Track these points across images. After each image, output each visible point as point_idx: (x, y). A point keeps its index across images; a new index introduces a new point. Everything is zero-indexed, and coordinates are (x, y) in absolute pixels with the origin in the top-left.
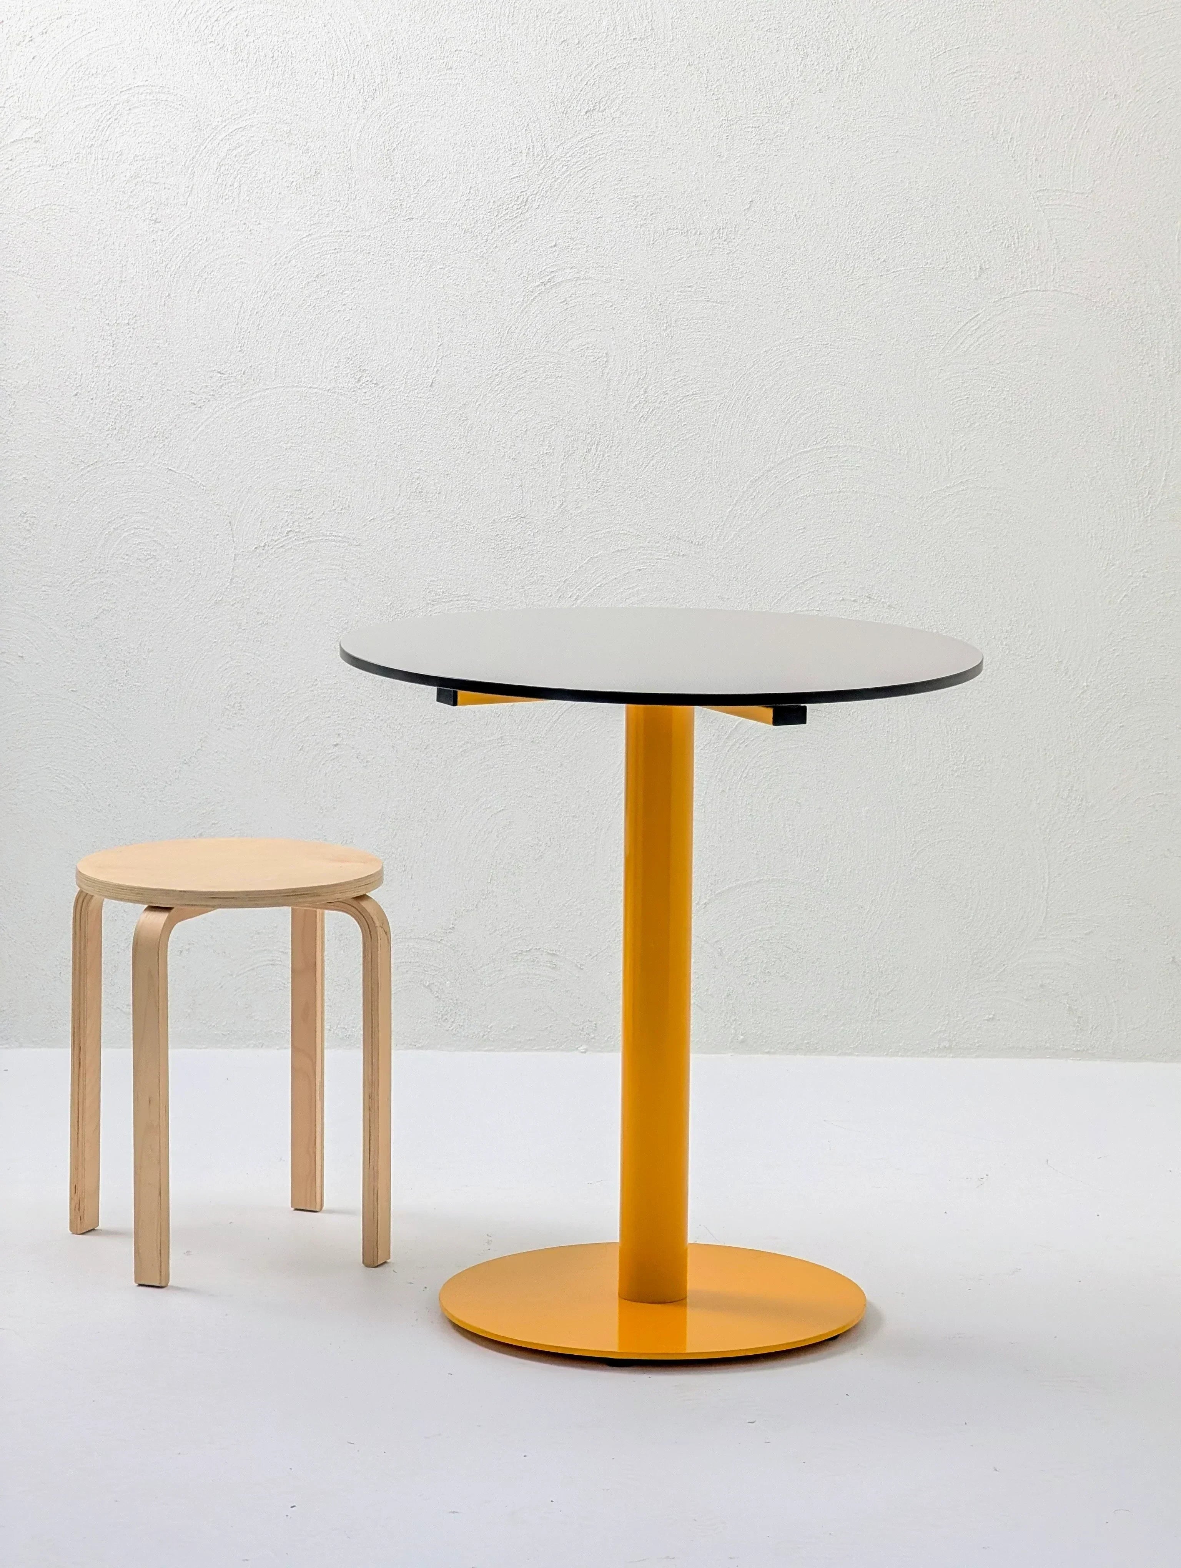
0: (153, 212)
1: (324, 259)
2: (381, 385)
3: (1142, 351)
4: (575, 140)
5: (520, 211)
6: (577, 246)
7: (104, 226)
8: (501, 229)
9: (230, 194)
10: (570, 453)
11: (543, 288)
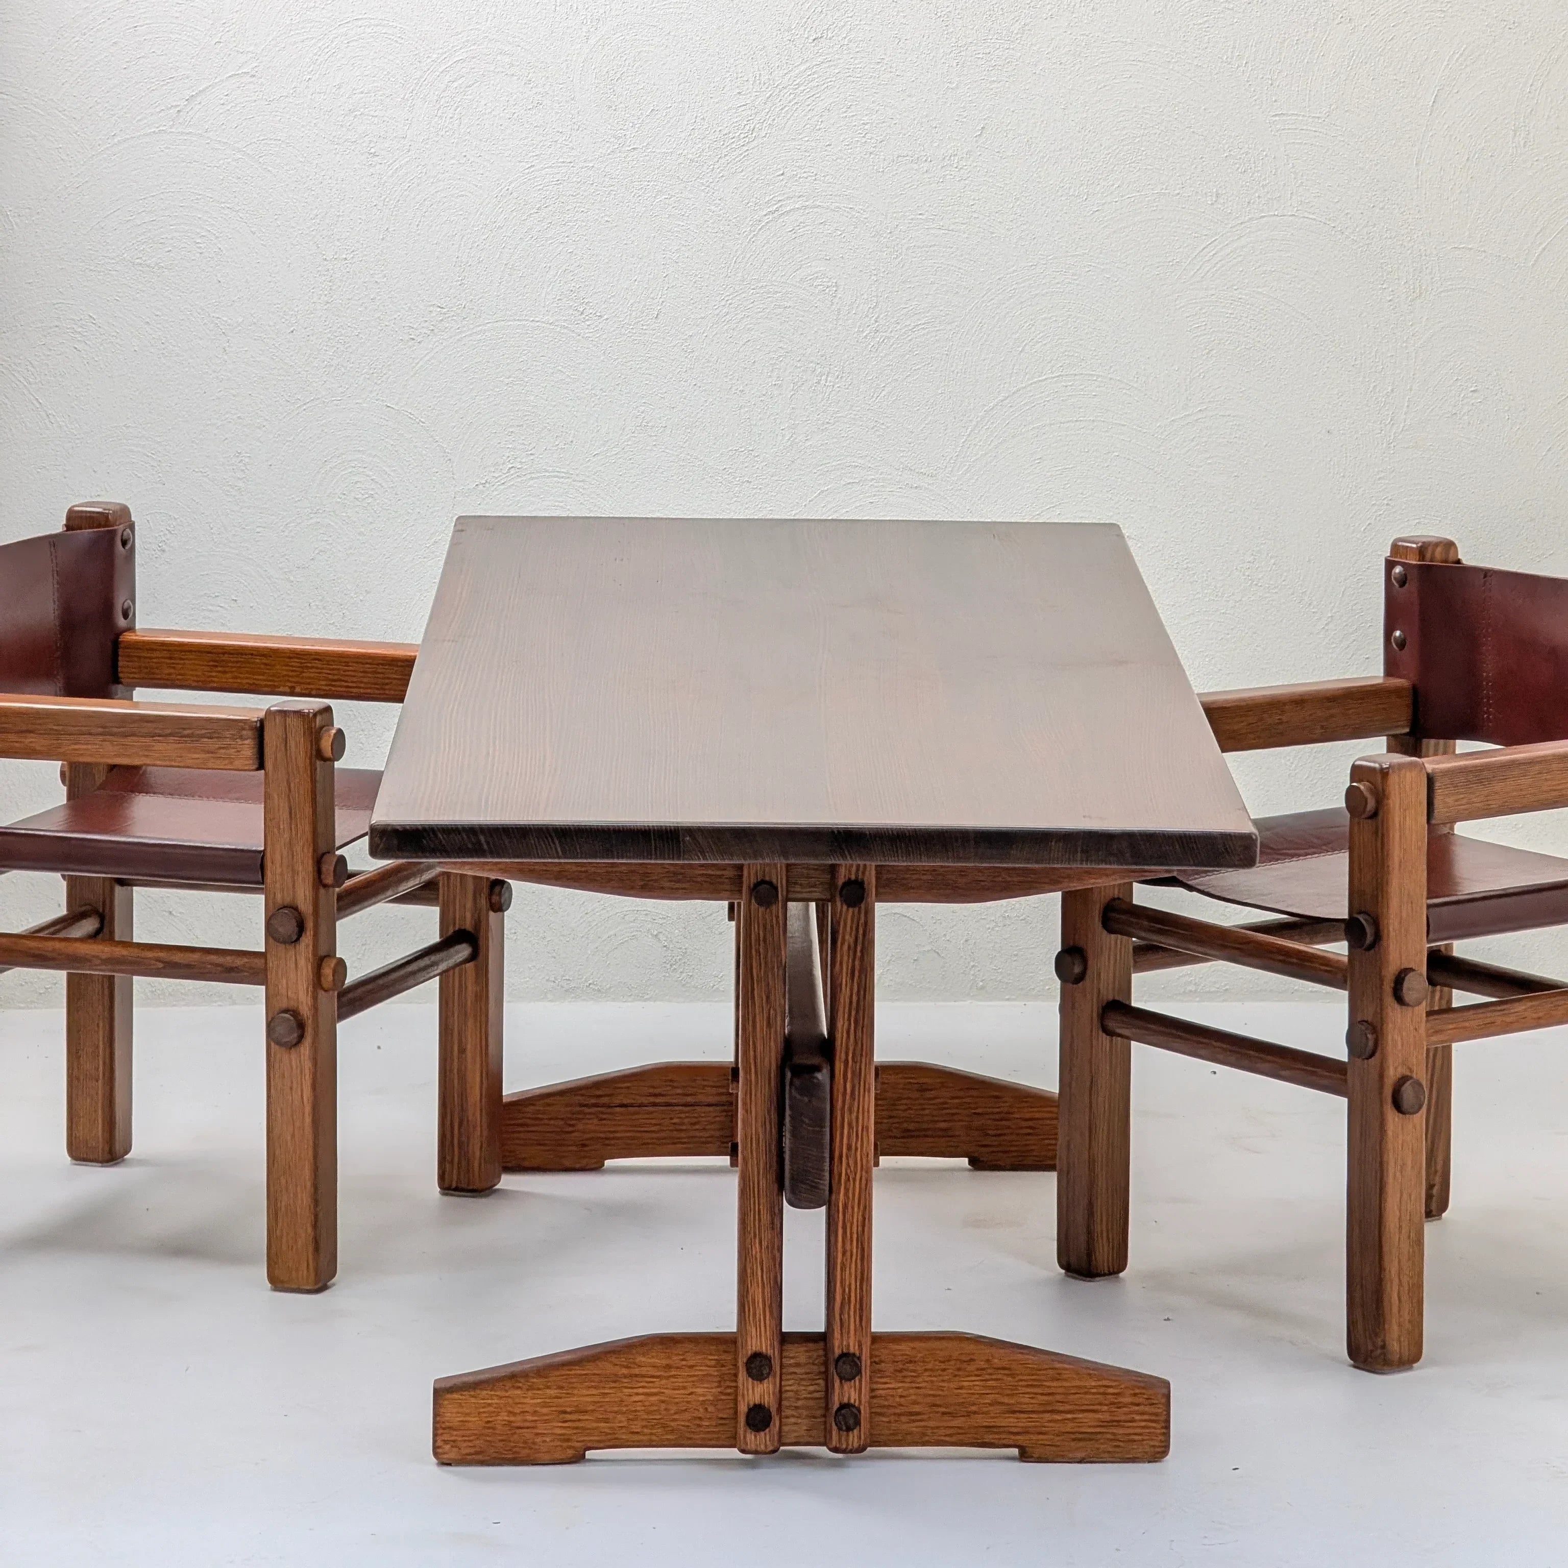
0: (372, 145)
1: (547, 190)
2: (606, 317)
3: (1382, 276)
4: (803, 68)
5: (747, 140)
6: (805, 175)
7: (322, 160)
8: (727, 158)
9: (450, 126)
10: (799, 384)
11: (771, 217)
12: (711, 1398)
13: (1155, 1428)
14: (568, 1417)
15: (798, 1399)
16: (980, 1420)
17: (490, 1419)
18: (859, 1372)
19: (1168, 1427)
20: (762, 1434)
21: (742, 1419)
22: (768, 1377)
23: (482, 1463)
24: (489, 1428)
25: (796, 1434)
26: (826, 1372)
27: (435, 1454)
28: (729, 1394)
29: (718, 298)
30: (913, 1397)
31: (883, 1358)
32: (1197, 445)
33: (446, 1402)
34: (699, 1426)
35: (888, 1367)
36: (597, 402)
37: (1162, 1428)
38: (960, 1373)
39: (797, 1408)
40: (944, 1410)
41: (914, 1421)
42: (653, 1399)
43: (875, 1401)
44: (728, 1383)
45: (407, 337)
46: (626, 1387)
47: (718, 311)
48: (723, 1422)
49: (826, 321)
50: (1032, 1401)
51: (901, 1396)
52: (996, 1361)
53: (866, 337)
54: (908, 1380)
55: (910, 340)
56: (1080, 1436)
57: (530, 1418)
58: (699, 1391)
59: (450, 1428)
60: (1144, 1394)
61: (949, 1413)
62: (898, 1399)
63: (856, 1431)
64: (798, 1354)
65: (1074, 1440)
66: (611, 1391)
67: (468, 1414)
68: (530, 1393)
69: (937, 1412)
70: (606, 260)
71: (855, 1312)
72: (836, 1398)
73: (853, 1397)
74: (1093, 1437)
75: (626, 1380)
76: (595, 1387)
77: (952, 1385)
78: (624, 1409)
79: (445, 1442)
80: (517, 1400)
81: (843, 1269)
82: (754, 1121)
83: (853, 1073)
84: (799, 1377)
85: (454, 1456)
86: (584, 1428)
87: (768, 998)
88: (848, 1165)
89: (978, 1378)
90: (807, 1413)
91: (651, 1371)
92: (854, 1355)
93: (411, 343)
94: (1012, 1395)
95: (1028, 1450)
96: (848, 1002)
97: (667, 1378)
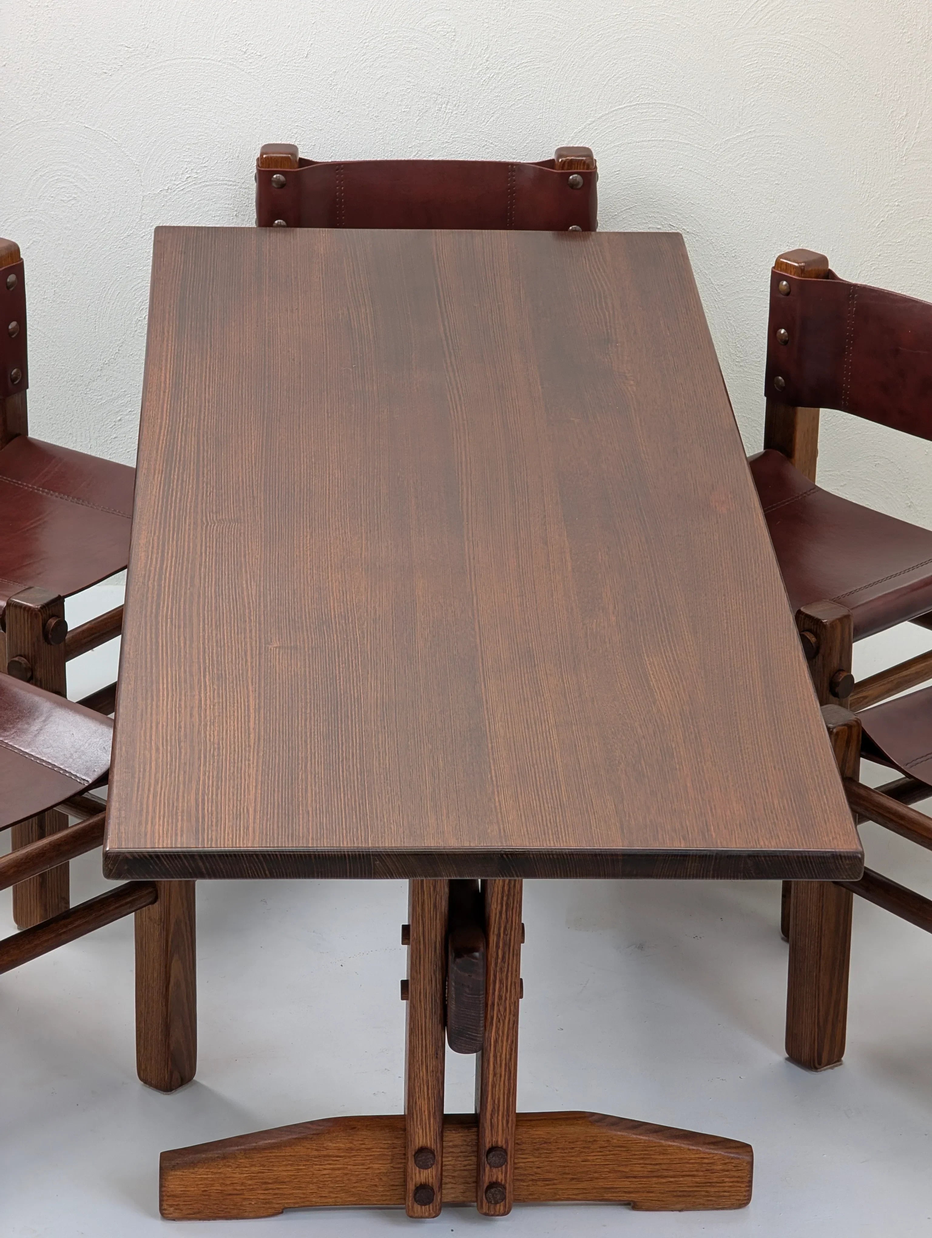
12: (385, 1171)
13: (740, 1187)
14: (270, 1186)
15: (455, 1171)
16: (601, 1183)
17: (206, 1189)
18: (506, 1161)
19: (751, 1186)
20: (427, 1204)
21: (410, 1195)
22: (432, 1166)
23: (200, 1219)
25: (453, 1196)
26: (478, 1158)
27: (162, 1213)
28: (399, 1168)
29: (357, 41)
30: (548, 1168)
32: (748, 162)
33: (170, 1178)
34: (375, 1191)
37: (747, 1186)
39: (454, 1177)
40: (570, 1176)
41: (548, 1185)
42: (337, 1172)
43: (516, 1171)
45: (100, 70)
46: (316, 1165)
47: (357, 52)
48: (395, 1188)
49: (446, 60)
50: (642, 1169)
51: (538, 1168)
52: (615, 1141)
53: (479, 74)
54: (543, 1156)
55: (515, 76)
56: (680, 1194)
57: (238, 1188)
58: (376, 1166)
59: (173, 1196)
60: (732, 1163)
61: (575, 1179)
62: (535, 1170)
63: (502, 1204)
65: (675, 1196)
66: (304, 1167)
67: (186, 1186)
69: (566, 1178)
71: (503, 1117)
72: (487, 1177)
73: (501, 1177)
74: (691, 1194)
75: (316, 1160)
76: (291, 1165)
77: (579, 1159)
78: (315, 1180)
79: (171, 1206)
80: (228, 1175)
81: (494, 1086)
82: (422, 979)
83: (504, 944)
84: (455, 1155)
85: (176, 1215)
86: (282, 1194)
87: (435, 887)
88: (499, 1010)
89: (600, 1154)
90: (462, 1180)
91: (336, 1153)
92: (502, 1147)
93: (104, 76)
94: (626, 1165)
95: (638, 1204)
96: (500, 889)
97: (349, 1157)
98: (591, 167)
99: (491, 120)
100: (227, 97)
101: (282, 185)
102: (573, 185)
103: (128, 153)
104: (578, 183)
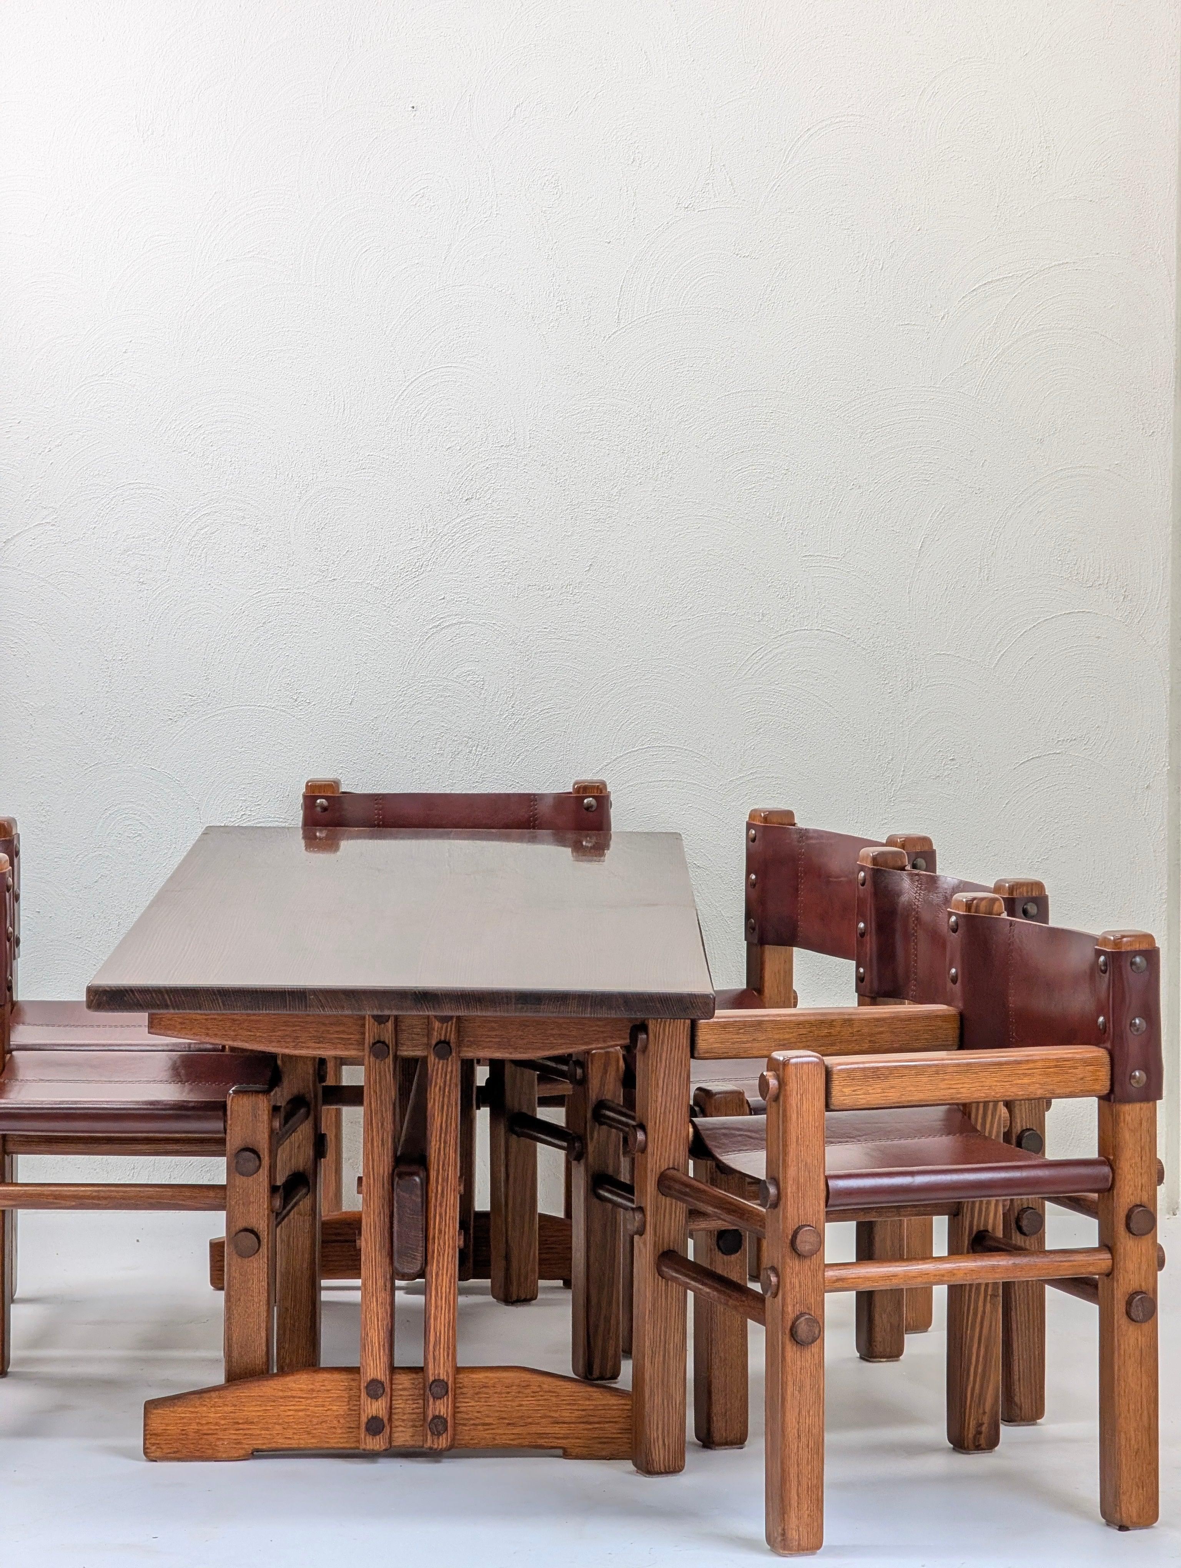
0: (141, 576)
1: (270, 610)
2: (313, 703)
3: (884, 675)
4: (458, 520)
5: (417, 573)
6: (460, 599)
7: (104, 587)
8: (403, 586)
9: (199, 562)
10: (456, 753)
11: (435, 630)
12: (343, 1413)
14: (241, 1426)
15: (404, 1414)
16: (535, 1429)
17: (184, 1428)
18: (447, 1392)
20: (378, 1437)
21: (363, 1426)
22: (382, 1396)
23: (179, 1460)
24: (183, 1435)
25: (403, 1439)
26: (424, 1394)
27: (145, 1453)
28: (354, 1410)
29: (396, 690)
30: (487, 1412)
31: (465, 1384)
32: (749, 799)
33: (152, 1417)
34: (334, 1433)
35: (470, 1392)
36: (307, 766)
38: (520, 1395)
39: (403, 1420)
40: (507, 1421)
41: (487, 1430)
42: (300, 1413)
43: (459, 1415)
44: (355, 1403)
45: (167, 718)
46: (281, 1405)
47: (396, 699)
48: (351, 1430)
49: (475, 707)
50: (571, 1415)
51: (478, 1412)
52: (545, 1386)
53: (505, 719)
54: (483, 1400)
55: (538, 721)
56: (606, 1440)
57: (213, 1427)
58: (335, 1408)
59: (155, 1434)
61: (513, 1424)
62: (476, 1414)
63: (444, 1436)
64: (404, 1381)
65: (601, 1443)
66: (271, 1408)
67: (167, 1425)
68: (213, 1409)
69: (504, 1424)
70: (314, 661)
71: (444, 1350)
72: (431, 1412)
73: (443, 1412)
74: (615, 1440)
75: (282, 1400)
76: (260, 1405)
77: (514, 1404)
78: (281, 1421)
79: (154, 1444)
80: (204, 1415)
81: (435, 1319)
82: (372, 1213)
83: (443, 1179)
84: (404, 1398)
85: (158, 1454)
86: (251, 1435)
87: (382, 1124)
88: (439, 1244)
89: (533, 1399)
90: (411, 1423)
91: (300, 1394)
92: (443, 1380)
93: (170, 722)
94: (556, 1411)
95: (568, 1450)
96: (439, 1128)
97: (312, 1398)
98: (604, 791)
99: (517, 761)
100: (279, 741)
101: (325, 809)
102: (588, 808)
103: (189, 793)
104: (592, 806)
